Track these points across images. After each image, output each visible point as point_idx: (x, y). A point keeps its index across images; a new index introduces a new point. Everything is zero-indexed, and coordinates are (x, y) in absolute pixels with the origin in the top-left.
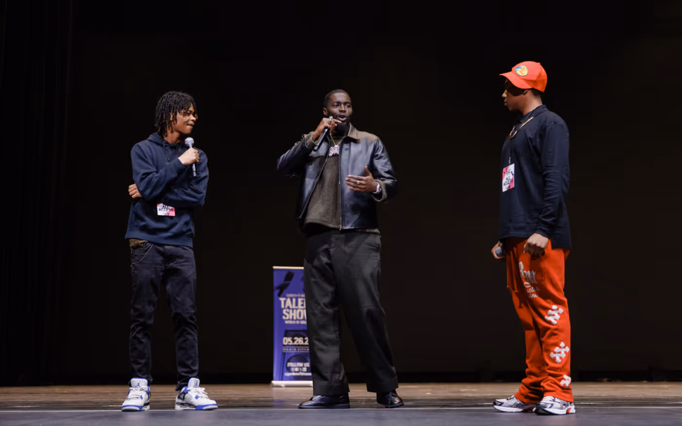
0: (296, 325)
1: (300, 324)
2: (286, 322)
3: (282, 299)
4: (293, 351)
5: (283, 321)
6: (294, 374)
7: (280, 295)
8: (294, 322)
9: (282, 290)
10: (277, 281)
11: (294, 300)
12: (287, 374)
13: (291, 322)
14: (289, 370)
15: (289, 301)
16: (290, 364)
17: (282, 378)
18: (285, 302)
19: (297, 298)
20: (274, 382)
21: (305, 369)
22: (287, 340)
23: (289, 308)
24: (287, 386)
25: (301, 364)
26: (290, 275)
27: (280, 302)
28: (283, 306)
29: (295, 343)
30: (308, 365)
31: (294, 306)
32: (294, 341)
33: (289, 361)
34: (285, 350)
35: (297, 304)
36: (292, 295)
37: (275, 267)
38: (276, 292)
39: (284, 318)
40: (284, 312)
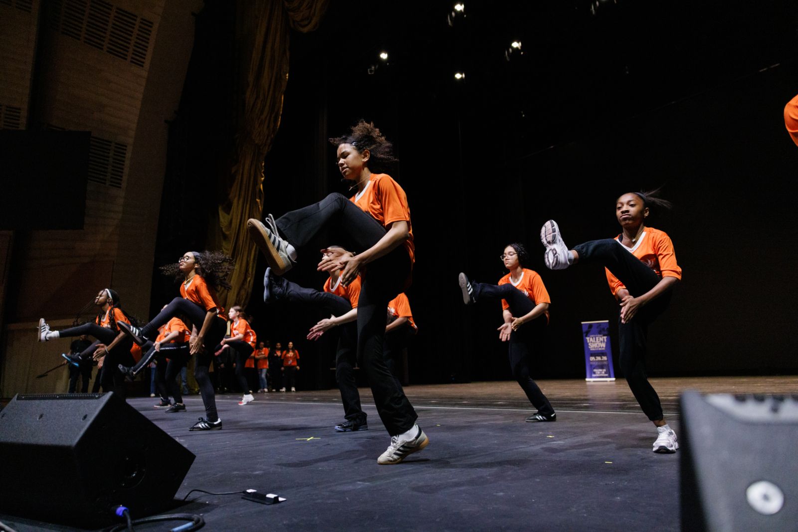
0: (596, 351)
1: (598, 350)
2: (591, 349)
3: (588, 338)
4: (597, 363)
5: (589, 349)
6: (597, 375)
7: (586, 336)
8: (595, 349)
9: (588, 334)
10: (585, 329)
11: (594, 338)
12: (594, 375)
13: (593, 349)
14: (594, 373)
15: (591, 339)
16: (595, 370)
17: (591, 377)
18: (589, 339)
19: (595, 337)
20: (587, 379)
21: (603, 373)
22: (592, 359)
23: (591, 342)
24: (594, 381)
25: (601, 370)
26: (591, 326)
27: (586, 340)
28: (588, 341)
29: (597, 360)
30: (605, 370)
31: (594, 341)
32: (596, 358)
33: (594, 368)
34: (591, 363)
35: (596, 340)
36: (592, 336)
37: (583, 323)
38: (584, 335)
39: (589, 347)
40: (589, 344)
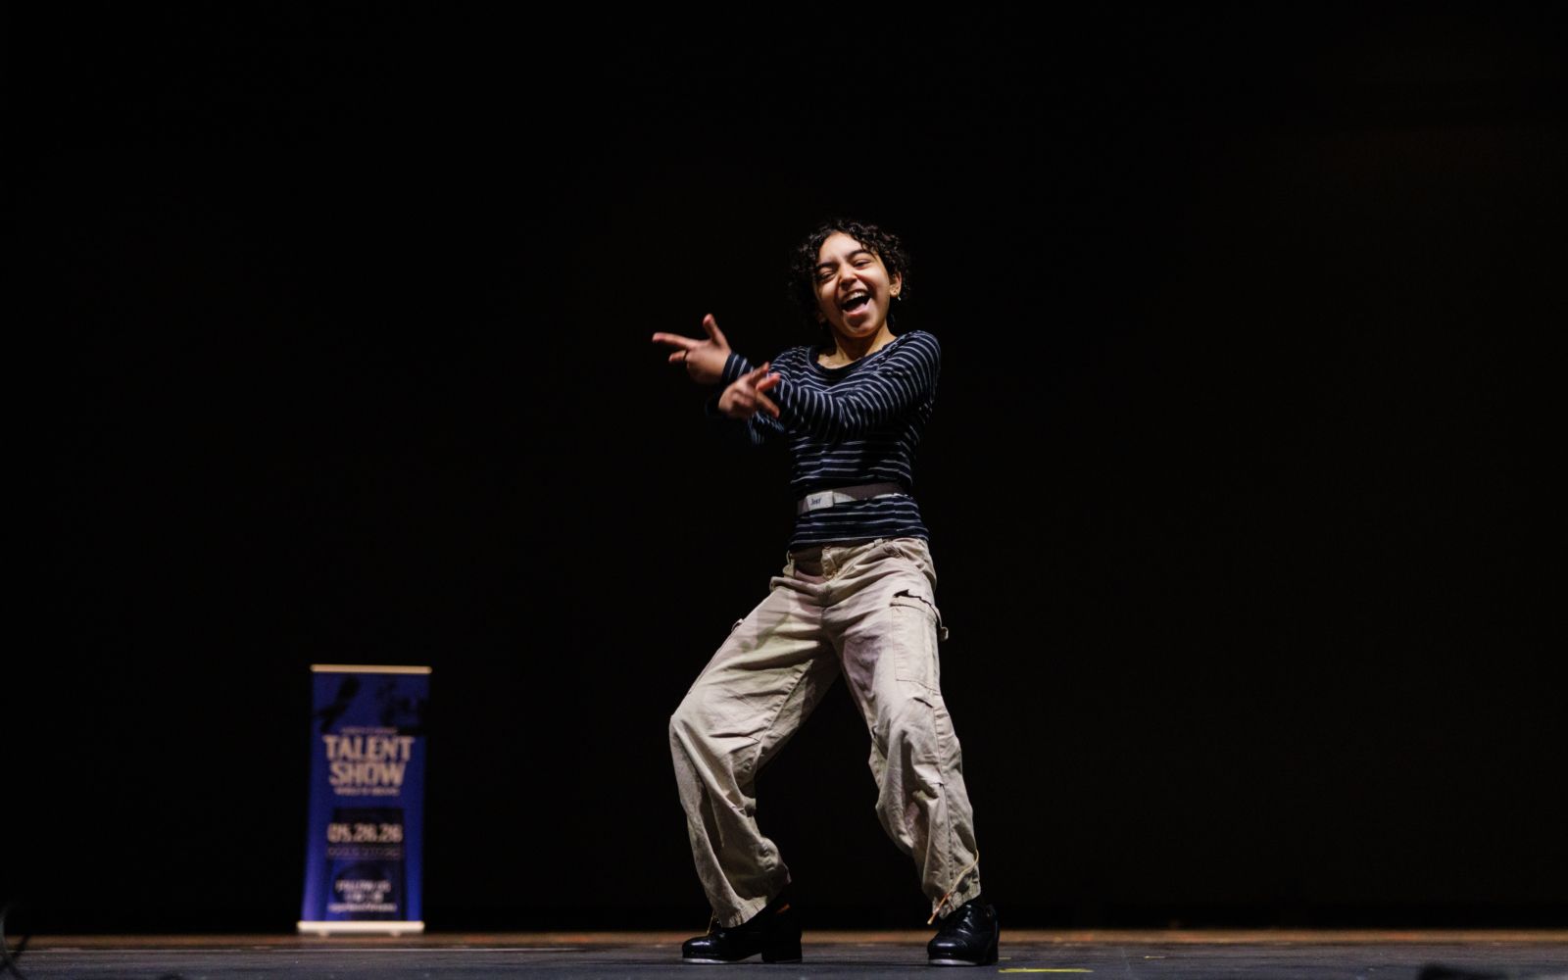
0: (360, 797)
1: (370, 797)
2: (340, 791)
3: (330, 740)
4: (351, 856)
5: (331, 788)
6: (351, 907)
7: (328, 729)
8: (356, 792)
9: (333, 719)
10: (322, 699)
11: (358, 742)
12: (336, 908)
13: (349, 791)
14: (340, 897)
15: (345, 745)
16: (344, 885)
17: (323, 915)
18: (337, 746)
19: (365, 738)
20: (304, 925)
21: (378, 896)
22: (338, 832)
23: (345, 759)
24: (331, 935)
25: (368, 886)
26: (350, 686)
27: (324, 746)
28: (331, 754)
29: (358, 838)
30: (385, 886)
31: (358, 755)
32: (353, 832)
33: (342, 877)
34: (333, 852)
35: (364, 750)
36: (352, 730)
37: (318, 668)
38: (319, 723)
39: (333, 781)
40: (335, 768)
